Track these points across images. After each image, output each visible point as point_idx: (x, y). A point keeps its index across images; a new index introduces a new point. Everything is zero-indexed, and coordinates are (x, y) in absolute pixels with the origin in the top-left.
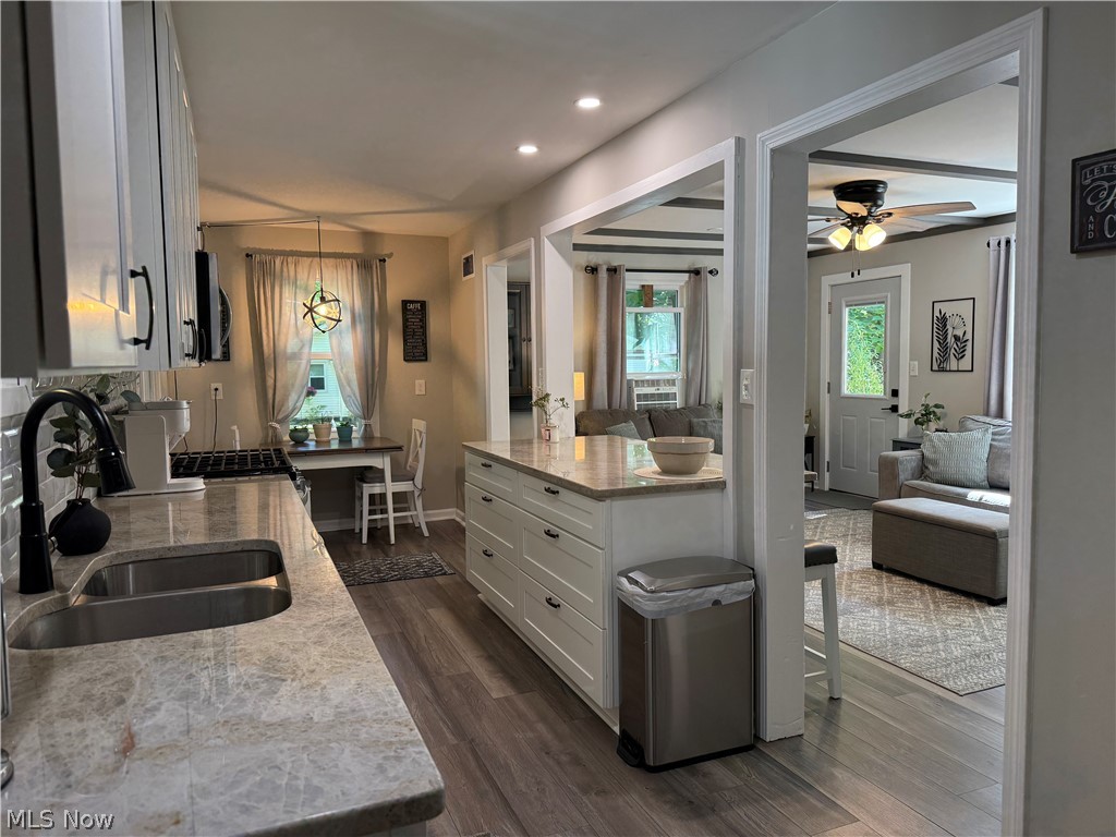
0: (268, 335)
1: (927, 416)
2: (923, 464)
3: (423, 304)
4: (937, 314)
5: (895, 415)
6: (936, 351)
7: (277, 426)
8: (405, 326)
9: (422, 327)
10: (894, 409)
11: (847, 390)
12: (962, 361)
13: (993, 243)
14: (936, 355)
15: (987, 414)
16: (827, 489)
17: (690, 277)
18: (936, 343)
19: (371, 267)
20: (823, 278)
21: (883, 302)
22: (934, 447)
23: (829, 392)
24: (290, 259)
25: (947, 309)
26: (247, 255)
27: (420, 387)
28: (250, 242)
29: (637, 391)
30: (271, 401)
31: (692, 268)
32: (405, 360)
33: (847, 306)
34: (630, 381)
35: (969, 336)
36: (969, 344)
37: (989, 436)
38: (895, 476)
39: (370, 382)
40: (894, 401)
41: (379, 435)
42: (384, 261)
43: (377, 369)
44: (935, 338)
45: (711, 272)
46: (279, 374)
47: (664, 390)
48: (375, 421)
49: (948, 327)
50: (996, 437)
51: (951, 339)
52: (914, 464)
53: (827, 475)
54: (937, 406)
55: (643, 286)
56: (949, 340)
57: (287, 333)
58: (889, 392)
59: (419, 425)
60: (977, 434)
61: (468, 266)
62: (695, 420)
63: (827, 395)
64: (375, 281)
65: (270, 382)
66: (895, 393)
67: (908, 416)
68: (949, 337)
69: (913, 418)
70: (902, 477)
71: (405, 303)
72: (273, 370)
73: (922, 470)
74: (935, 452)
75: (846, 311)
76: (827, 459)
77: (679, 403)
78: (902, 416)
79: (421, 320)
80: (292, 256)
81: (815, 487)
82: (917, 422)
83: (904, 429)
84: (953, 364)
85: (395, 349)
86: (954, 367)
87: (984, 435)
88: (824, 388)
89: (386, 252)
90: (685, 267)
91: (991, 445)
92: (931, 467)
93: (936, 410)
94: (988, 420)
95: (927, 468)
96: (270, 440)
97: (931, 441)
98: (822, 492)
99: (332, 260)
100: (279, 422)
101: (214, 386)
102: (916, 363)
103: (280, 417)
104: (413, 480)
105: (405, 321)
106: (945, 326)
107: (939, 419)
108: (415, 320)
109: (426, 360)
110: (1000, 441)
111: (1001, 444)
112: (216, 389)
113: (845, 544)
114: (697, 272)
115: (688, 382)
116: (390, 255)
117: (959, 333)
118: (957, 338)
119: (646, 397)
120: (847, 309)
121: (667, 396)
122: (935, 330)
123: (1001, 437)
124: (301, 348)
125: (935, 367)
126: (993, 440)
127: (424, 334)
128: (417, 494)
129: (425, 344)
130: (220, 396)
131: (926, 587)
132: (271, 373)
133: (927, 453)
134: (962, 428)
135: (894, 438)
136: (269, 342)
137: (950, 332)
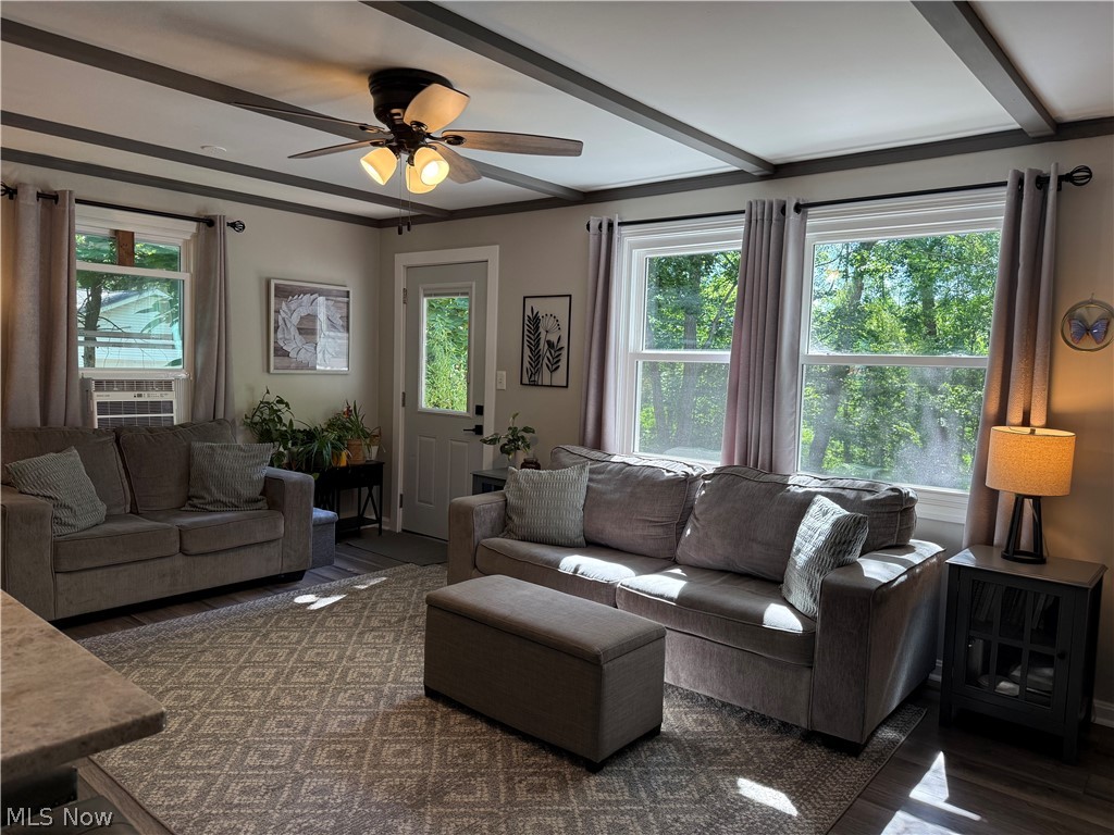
1: (514, 442)
2: (506, 513)
4: (528, 312)
5: (479, 437)
6: (526, 359)
10: (479, 430)
11: (425, 403)
12: (555, 374)
13: (594, 225)
14: (526, 365)
15: (583, 444)
16: (399, 530)
17: (198, 229)
18: (527, 350)
20: (396, 255)
21: (466, 294)
22: (520, 490)
23: (404, 405)
25: (541, 307)
29: (99, 397)
31: (203, 215)
33: (426, 295)
34: (85, 382)
35: (564, 343)
36: (565, 352)
37: (586, 475)
38: (470, 533)
40: (478, 421)
44: (526, 343)
45: (233, 225)
47: (149, 396)
49: (541, 330)
50: (595, 476)
51: (543, 346)
52: (494, 514)
53: (400, 512)
54: (526, 430)
55: (116, 232)
56: (541, 346)
58: (473, 409)
60: (571, 473)
62: (197, 445)
63: (401, 410)
66: (480, 410)
67: (493, 441)
68: (542, 342)
69: (499, 445)
70: (478, 533)
73: (505, 523)
74: (521, 498)
75: (425, 302)
76: (400, 491)
77: (178, 416)
78: (485, 442)
81: (383, 527)
82: (503, 450)
83: (488, 457)
84: (546, 377)
86: (546, 381)
87: (581, 474)
88: (398, 399)
90: (192, 213)
91: (588, 487)
92: (514, 518)
93: (524, 434)
94: (584, 451)
95: (510, 518)
97: (516, 481)
98: (391, 533)
102: (504, 373)
106: (537, 328)
107: (528, 446)
110: (598, 482)
111: (600, 486)
113: (396, 640)
114: (209, 222)
115: (195, 385)
117: (554, 339)
118: (550, 344)
119: (116, 407)
120: (425, 300)
121: (156, 406)
122: (526, 332)
123: (600, 477)
125: (526, 380)
126: (590, 480)
131: (499, 736)
133: (512, 499)
134: (556, 464)
135: (476, 470)
137: (543, 336)
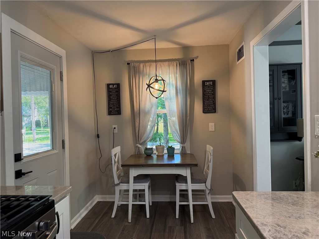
0: (136, 101)
3: (214, 82)
7: (140, 146)
8: (204, 95)
9: (213, 94)
19: (186, 65)
24: (147, 64)
26: (128, 64)
27: (211, 126)
28: (130, 58)
30: (137, 134)
32: (203, 112)
39: (184, 125)
41: (189, 152)
42: (193, 60)
43: (188, 118)
46: (141, 121)
48: (187, 145)
57: (146, 101)
59: (210, 148)
61: (240, 53)
64: (188, 72)
65: (137, 124)
71: (204, 82)
72: (138, 119)
79: (213, 91)
80: (148, 62)
85: (198, 107)
89: (195, 56)
96: (137, 153)
99: (167, 63)
100: (141, 144)
101: (114, 126)
103: (141, 142)
104: (205, 183)
105: (204, 91)
108: (209, 91)
109: (215, 112)
112: (115, 128)
116: (197, 57)
124: (152, 108)
127: (214, 98)
128: (207, 192)
129: (214, 104)
130: (116, 131)
132: (137, 120)
136: (136, 105)
